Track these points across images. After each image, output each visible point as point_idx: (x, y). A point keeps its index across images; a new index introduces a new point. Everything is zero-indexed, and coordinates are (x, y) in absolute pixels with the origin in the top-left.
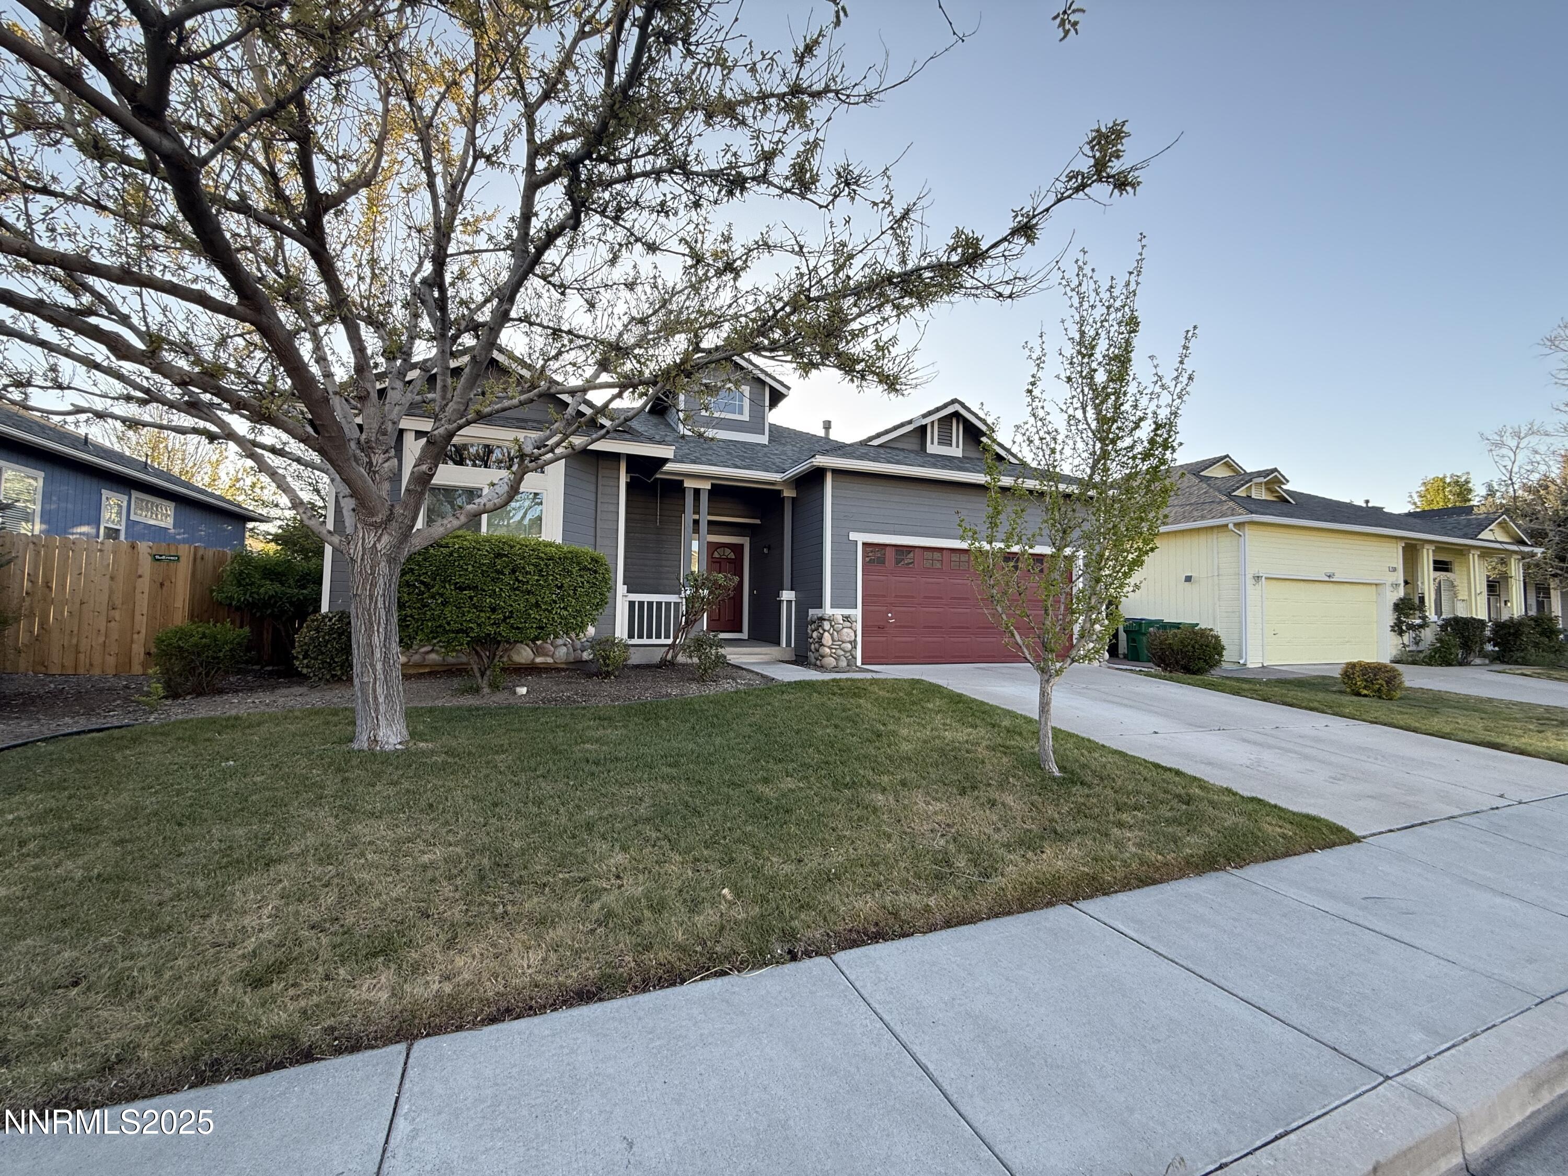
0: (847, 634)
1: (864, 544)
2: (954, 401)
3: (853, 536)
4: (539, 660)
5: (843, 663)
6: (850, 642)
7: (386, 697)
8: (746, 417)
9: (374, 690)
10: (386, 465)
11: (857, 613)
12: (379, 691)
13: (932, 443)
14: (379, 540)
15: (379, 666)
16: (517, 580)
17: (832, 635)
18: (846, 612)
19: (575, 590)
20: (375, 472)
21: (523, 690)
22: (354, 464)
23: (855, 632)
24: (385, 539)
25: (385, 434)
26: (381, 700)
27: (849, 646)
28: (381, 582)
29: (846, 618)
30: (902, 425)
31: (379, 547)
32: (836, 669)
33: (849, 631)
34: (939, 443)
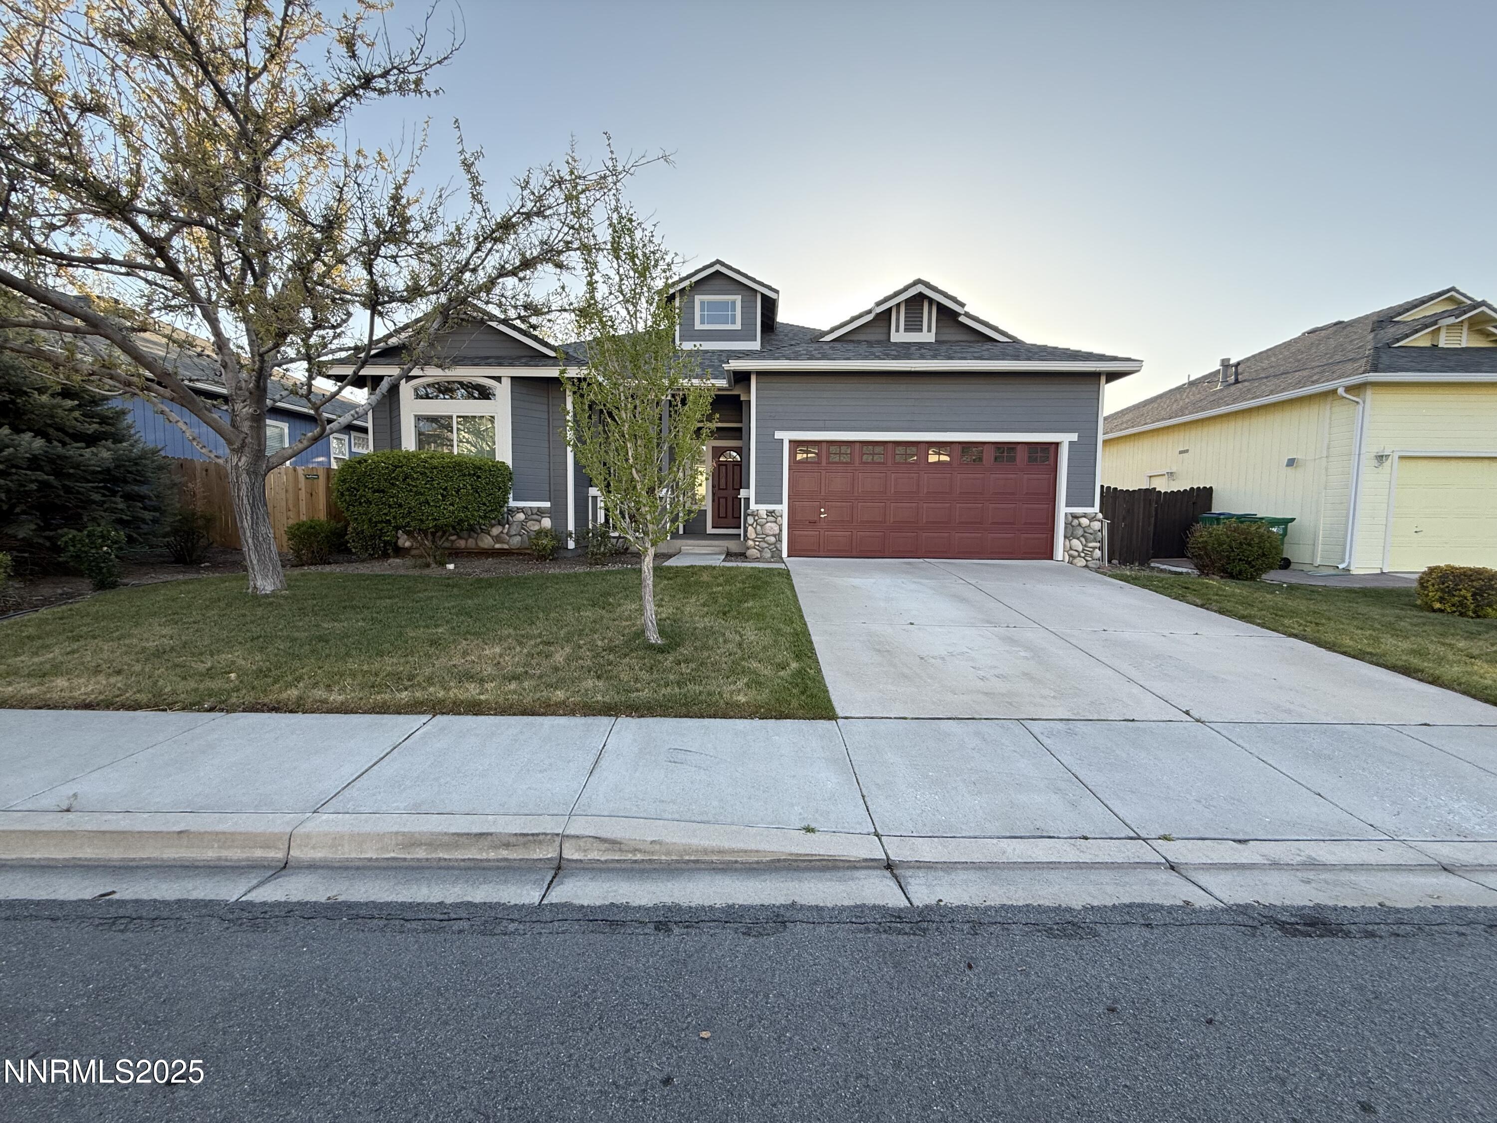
0: (772, 528)
1: (790, 441)
2: (919, 282)
3: (778, 435)
4: (497, 546)
5: (768, 554)
6: (774, 535)
7: (258, 561)
8: (738, 326)
9: (250, 556)
10: (244, 410)
11: (783, 508)
12: (253, 556)
13: (897, 330)
14: (240, 460)
15: (250, 541)
16: (409, 485)
17: (755, 529)
18: (771, 507)
19: (458, 491)
20: (236, 416)
21: (451, 566)
22: (206, 412)
23: (780, 526)
24: (244, 459)
25: (241, 389)
26: (255, 562)
27: (773, 539)
28: (244, 487)
29: (770, 513)
30: (860, 316)
31: (240, 464)
32: (757, 560)
33: (773, 525)
34: (906, 330)
